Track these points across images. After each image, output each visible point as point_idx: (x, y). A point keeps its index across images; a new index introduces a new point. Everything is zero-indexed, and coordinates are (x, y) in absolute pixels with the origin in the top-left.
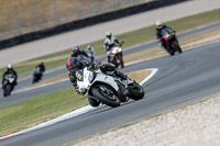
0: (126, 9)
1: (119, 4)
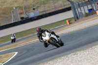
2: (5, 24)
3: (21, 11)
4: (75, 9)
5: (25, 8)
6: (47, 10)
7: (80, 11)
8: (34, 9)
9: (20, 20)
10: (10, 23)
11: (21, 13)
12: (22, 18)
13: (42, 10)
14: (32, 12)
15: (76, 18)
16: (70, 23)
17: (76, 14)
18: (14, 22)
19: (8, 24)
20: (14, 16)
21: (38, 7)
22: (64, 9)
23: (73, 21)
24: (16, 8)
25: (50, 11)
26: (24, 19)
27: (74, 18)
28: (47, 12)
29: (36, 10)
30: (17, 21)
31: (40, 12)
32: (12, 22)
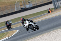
0: (10, 13)
1: (8, 12)
2: (11, 12)
3: (21, 4)
4: (54, 3)
5: (24, 2)
6: (37, 4)
7: (58, 4)
8: (29, 3)
9: (20, 9)
10: (14, 11)
11: (21, 5)
12: (22, 8)
13: (34, 4)
14: (28, 4)
15: (55, 9)
16: (51, 12)
17: (55, 6)
18: (17, 10)
19: (13, 12)
20: (17, 7)
21: (32, 1)
22: (48, 3)
23: (53, 10)
24: (18, 2)
25: (39, 4)
26: (23, 9)
27: (54, 8)
28: (37, 5)
29: (30, 3)
30: (18, 10)
31: (33, 5)
32: (16, 11)
